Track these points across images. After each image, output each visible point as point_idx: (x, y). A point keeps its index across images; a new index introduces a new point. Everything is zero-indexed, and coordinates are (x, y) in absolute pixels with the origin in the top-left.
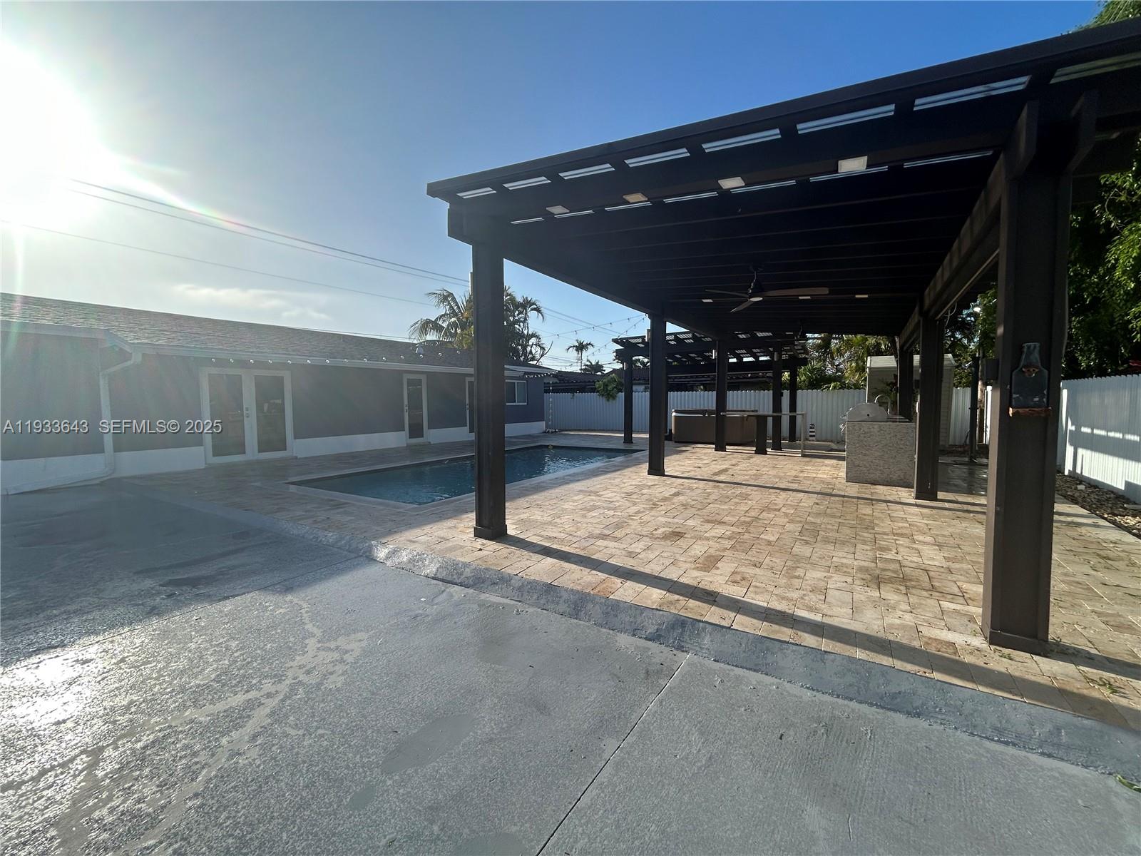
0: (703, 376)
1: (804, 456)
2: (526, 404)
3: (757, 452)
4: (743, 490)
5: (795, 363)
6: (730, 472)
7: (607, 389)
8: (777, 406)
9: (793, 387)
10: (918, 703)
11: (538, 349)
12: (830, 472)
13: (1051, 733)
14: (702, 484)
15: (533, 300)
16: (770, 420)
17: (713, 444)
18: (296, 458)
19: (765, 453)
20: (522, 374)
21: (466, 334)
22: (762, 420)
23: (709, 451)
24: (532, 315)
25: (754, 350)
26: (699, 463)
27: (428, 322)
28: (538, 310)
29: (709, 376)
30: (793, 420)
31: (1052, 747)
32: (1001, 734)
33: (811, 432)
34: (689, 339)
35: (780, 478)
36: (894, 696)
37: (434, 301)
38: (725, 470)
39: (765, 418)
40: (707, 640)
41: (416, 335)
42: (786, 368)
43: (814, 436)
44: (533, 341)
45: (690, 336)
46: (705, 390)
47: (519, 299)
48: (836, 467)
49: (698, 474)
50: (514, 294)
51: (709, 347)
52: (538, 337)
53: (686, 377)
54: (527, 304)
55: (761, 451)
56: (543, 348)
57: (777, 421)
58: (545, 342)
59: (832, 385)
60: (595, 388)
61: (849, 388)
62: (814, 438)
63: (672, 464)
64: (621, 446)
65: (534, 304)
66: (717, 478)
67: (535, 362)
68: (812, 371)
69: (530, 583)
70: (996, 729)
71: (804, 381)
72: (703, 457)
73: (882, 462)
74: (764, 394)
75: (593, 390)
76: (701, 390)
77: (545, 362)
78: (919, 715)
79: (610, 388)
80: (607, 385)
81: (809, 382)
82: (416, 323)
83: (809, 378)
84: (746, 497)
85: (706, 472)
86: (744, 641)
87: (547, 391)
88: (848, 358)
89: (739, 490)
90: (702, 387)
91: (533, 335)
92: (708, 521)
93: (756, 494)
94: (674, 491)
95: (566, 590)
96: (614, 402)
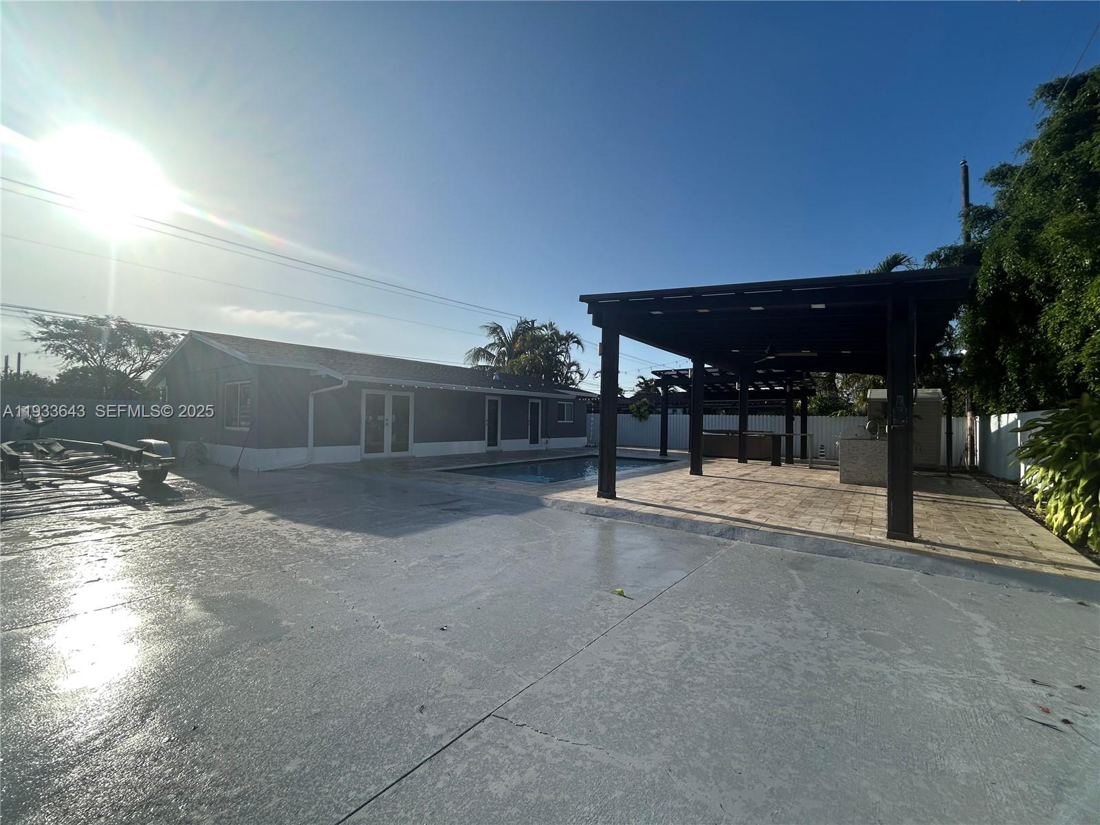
0: (725, 402)
1: (811, 468)
2: (572, 422)
3: (772, 465)
4: (763, 484)
5: (806, 393)
6: (752, 475)
7: (640, 412)
8: (789, 428)
9: (804, 413)
10: (844, 552)
11: (578, 375)
12: (830, 477)
13: (898, 559)
14: (732, 481)
15: (575, 334)
16: (783, 439)
17: (736, 458)
18: (414, 457)
19: (780, 465)
20: (574, 397)
21: (516, 362)
22: (776, 439)
23: (733, 462)
24: (573, 346)
25: (770, 382)
26: (726, 469)
27: (480, 350)
28: (579, 342)
29: (730, 402)
30: (804, 440)
31: (899, 564)
32: (878, 562)
33: (821, 452)
34: (715, 372)
35: (790, 480)
36: (834, 551)
37: (486, 332)
38: (749, 474)
39: (779, 436)
40: (746, 535)
41: (470, 361)
42: (798, 398)
43: (823, 456)
44: (574, 368)
45: (717, 370)
46: (727, 413)
47: (563, 332)
48: (834, 475)
49: (727, 475)
50: (558, 329)
51: (734, 380)
52: (577, 365)
53: (710, 403)
54: (570, 337)
55: (776, 463)
56: (581, 375)
57: (790, 440)
58: (583, 369)
59: (840, 411)
60: (629, 410)
61: (854, 415)
62: (824, 457)
63: (707, 469)
64: (659, 457)
65: (575, 337)
66: (742, 478)
67: (574, 387)
68: (821, 400)
69: (645, 514)
70: (876, 559)
71: (815, 408)
72: (729, 466)
73: (866, 469)
74: (779, 419)
75: (627, 412)
76: (724, 414)
77: (582, 386)
78: (844, 557)
79: (641, 410)
80: (639, 408)
81: (820, 409)
82: (471, 351)
83: (820, 406)
84: (764, 488)
85: (733, 475)
86: (765, 535)
87: (590, 412)
88: (857, 388)
89: (759, 485)
90: (724, 411)
91: (574, 364)
92: (740, 497)
93: (772, 487)
94: (713, 483)
95: (668, 517)
96: (646, 422)
